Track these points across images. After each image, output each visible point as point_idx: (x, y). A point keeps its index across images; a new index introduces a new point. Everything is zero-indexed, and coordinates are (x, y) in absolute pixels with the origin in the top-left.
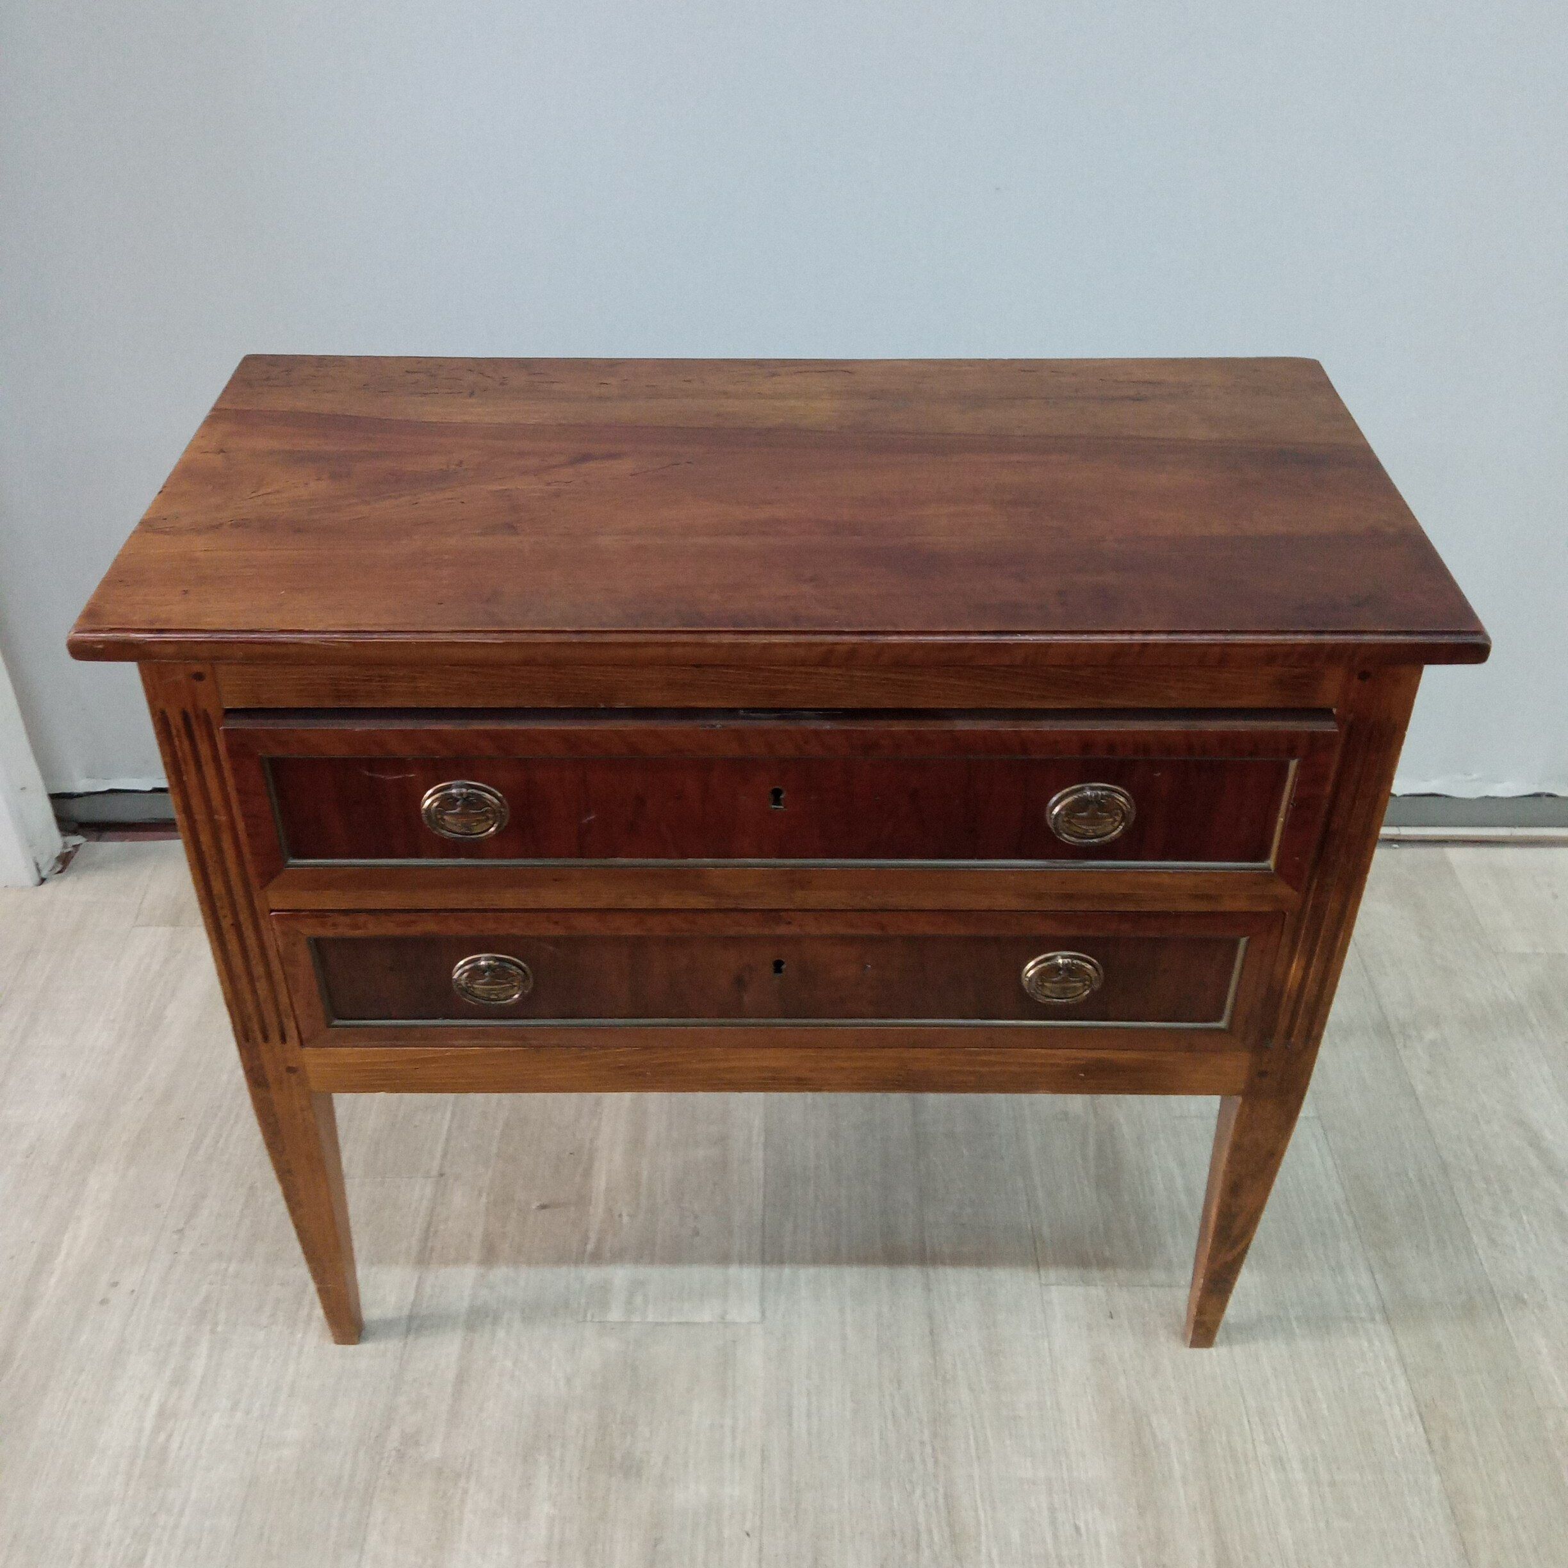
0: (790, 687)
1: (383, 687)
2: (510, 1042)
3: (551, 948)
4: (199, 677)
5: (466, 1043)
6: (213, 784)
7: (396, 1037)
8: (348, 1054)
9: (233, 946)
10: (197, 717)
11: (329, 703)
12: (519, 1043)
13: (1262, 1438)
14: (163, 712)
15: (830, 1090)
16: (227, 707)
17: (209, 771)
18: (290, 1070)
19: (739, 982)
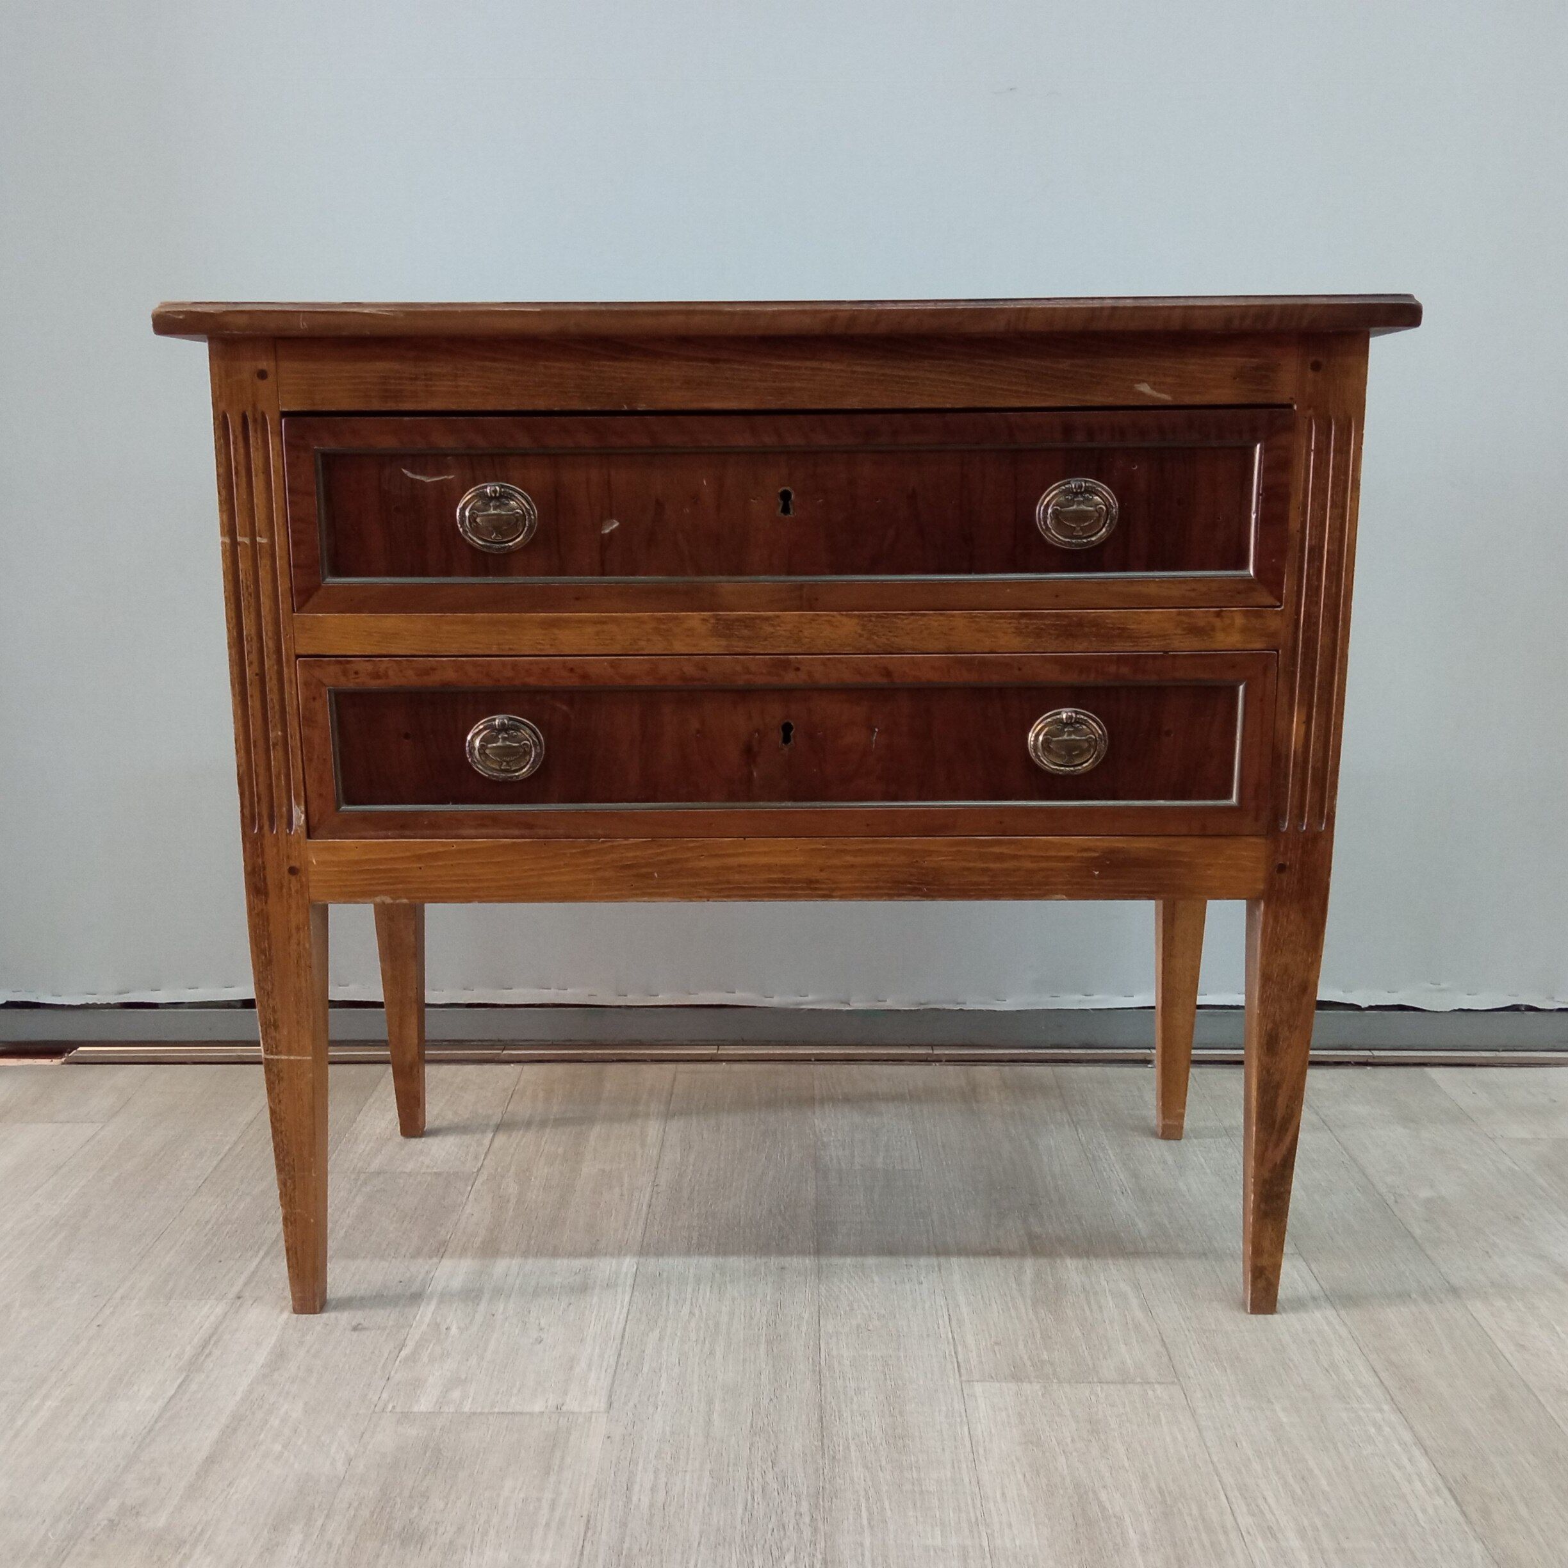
0: (797, 384)
1: (427, 386)
2: (516, 832)
3: (565, 708)
4: (262, 375)
5: (472, 832)
6: (259, 500)
7: (402, 826)
8: (352, 847)
9: (254, 703)
10: (255, 421)
11: (376, 406)
12: (526, 832)
13: (1245, 1509)
14: (225, 417)
15: (842, 897)
16: (283, 410)
17: (258, 483)
18: (293, 871)
19: (749, 753)
